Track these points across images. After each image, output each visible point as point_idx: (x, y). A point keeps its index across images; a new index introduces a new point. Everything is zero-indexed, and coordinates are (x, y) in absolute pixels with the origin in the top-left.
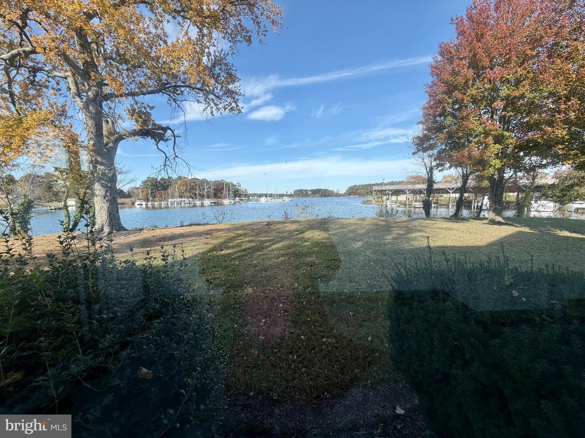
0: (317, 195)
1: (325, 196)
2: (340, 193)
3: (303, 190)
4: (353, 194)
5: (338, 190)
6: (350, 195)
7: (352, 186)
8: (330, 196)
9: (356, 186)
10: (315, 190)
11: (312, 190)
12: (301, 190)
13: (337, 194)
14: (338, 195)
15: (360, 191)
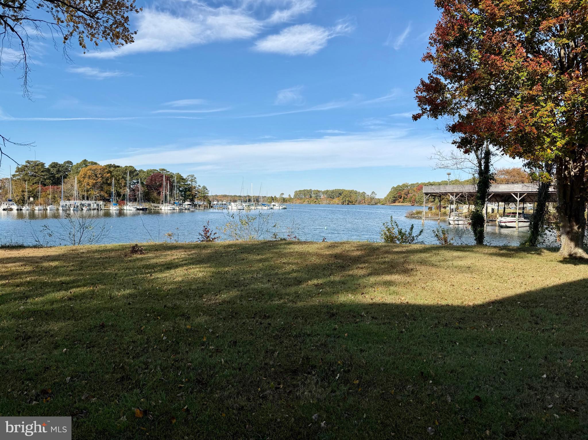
0: (336, 200)
1: (350, 202)
2: (377, 197)
3: (311, 191)
4: (401, 200)
5: (373, 193)
6: (394, 202)
7: (398, 186)
8: (360, 203)
9: (407, 187)
10: (333, 192)
11: (328, 191)
12: (307, 191)
13: (372, 199)
14: (373, 202)
15: (414, 195)
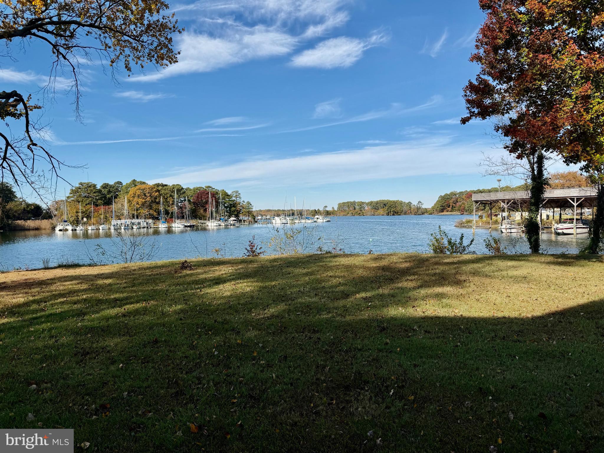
0: (381, 211)
1: (396, 213)
2: (424, 207)
3: (354, 203)
4: (450, 209)
5: (420, 202)
6: (442, 211)
7: (446, 195)
8: (405, 213)
9: (455, 195)
10: (377, 203)
11: (372, 202)
12: (351, 202)
13: (418, 209)
14: (420, 212)
15: (463, 204)
